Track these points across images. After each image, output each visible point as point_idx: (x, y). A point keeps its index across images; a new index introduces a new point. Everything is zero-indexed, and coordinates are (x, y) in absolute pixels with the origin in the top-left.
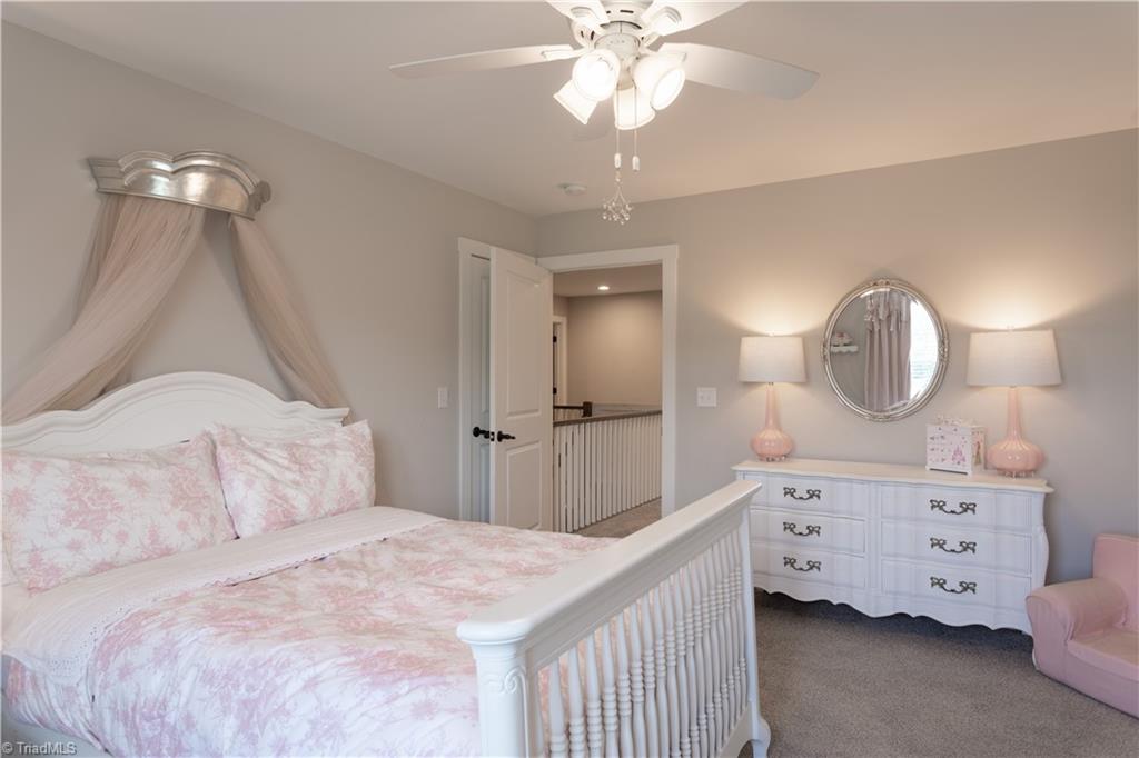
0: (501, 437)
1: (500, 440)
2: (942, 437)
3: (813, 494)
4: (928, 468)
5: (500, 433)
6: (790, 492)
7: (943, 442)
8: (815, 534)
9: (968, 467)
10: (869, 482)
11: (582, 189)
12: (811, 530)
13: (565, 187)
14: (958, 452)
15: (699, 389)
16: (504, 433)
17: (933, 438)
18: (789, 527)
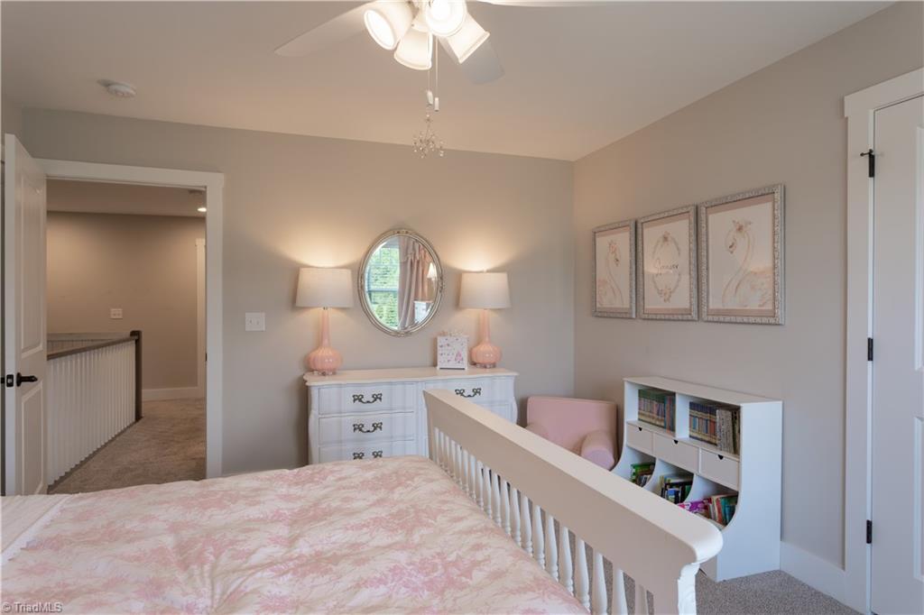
0: (21, 379)
1: (18, 384)
2: (448, 345)
3: (377, 397)
4: (438, 368)
5: (18, 375)
6: (358, 398)
7: (450, 348)
8: (378, 429)
9: (465, 364)
10: (417, 382)
11: (132, 92)
12: (377, 426)
13: (107, 84)
14: (459, 354)
15: (248, 315)
16: (23, 375)
17: (441, 346)
18: (358, 428)
